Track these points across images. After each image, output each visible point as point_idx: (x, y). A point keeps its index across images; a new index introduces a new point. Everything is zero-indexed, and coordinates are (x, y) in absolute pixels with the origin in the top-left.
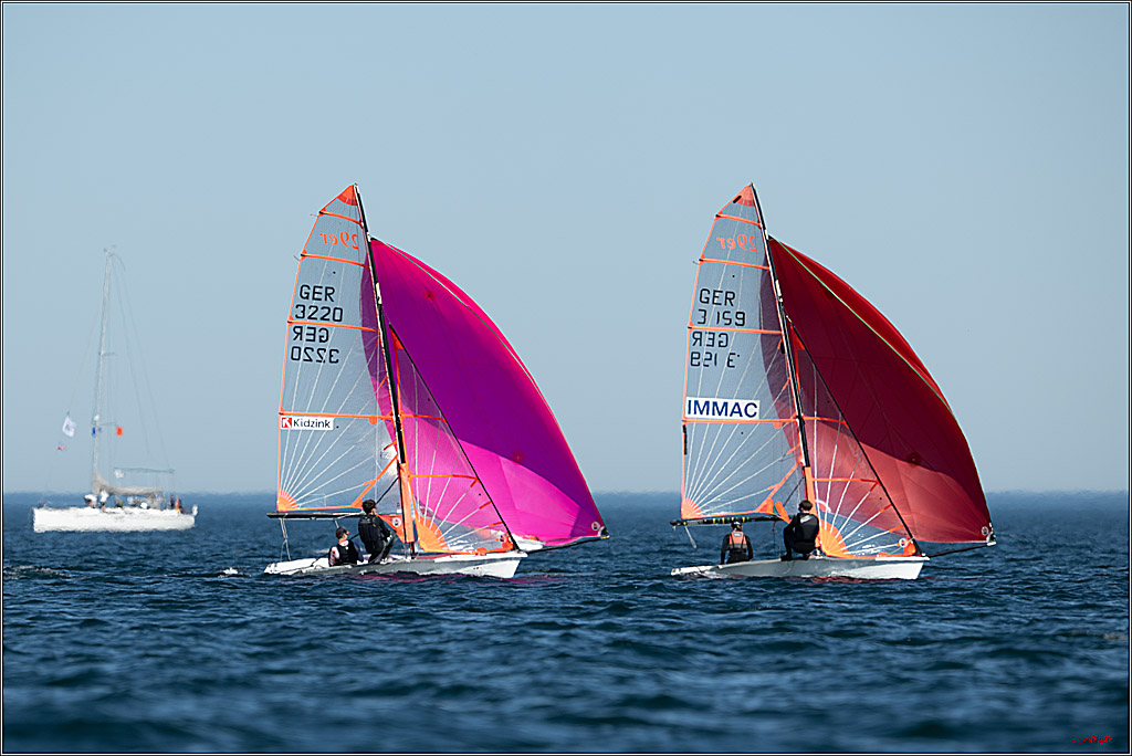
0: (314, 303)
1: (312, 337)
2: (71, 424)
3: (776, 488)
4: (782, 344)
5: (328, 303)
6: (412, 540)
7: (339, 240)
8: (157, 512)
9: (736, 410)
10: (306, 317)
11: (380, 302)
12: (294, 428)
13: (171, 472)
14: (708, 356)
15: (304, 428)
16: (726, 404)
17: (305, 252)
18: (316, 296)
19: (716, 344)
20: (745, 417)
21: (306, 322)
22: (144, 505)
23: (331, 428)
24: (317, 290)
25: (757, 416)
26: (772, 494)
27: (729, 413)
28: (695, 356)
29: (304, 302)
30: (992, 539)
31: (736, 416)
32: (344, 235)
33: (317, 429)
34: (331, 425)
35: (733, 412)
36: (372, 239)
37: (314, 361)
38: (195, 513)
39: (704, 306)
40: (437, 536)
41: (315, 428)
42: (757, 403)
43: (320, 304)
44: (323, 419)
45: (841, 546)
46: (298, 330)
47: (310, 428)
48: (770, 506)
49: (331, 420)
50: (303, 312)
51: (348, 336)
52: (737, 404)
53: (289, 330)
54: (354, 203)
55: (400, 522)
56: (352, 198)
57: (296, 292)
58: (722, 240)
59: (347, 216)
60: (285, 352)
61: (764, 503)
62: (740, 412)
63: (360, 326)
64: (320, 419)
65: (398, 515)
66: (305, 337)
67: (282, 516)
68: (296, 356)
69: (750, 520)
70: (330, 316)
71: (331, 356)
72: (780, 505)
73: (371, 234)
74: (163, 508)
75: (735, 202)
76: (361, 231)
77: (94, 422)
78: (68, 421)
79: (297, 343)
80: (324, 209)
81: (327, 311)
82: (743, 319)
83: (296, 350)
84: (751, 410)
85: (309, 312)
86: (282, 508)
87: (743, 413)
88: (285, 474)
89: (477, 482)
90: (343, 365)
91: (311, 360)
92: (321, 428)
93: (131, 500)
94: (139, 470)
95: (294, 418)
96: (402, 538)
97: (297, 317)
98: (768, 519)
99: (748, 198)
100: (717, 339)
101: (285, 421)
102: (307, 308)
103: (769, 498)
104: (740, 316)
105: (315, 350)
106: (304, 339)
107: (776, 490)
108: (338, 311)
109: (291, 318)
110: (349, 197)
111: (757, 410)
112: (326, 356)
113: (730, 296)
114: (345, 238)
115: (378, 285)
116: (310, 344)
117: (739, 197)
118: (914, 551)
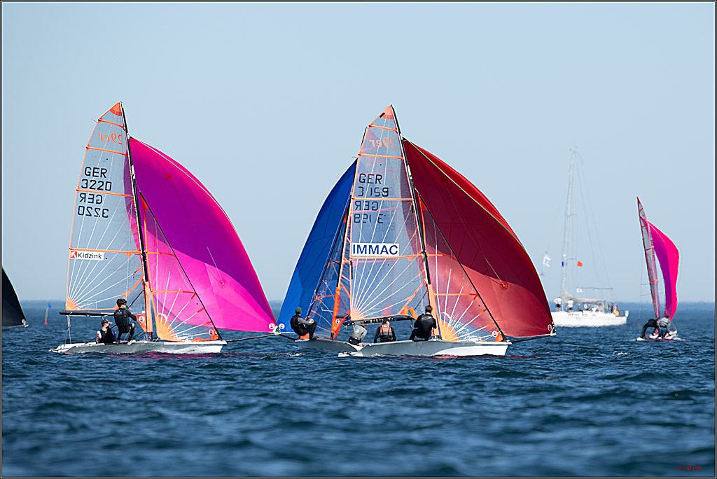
0: (94, 178)
1: (91, 200)
2: (549, 259)
3: (410, 299)
4: (413, 206)
5: (103, 179)
6: (151, 331)
7: (111, 138)
8: (603, 314)
9: (384, 250)
10: (88, 187)
11: (134, 177)
12: (78, 258)
13: (612, 289)
14: (366, 217)
15: (85, 258)
16: (377, 246)
17: (88, 145)
18: (95, 174)
19: (371, 208)
20: (390, 255)
21: (88, 191)
22: (594, 309)
23: (102, 259)
24: (96, 170)
25: (398, 253)
26: (408, 303)
27: (380, 252)
28: (357, 216)
29: (87, 178)
30: (554, 332)
31: (384, 254)
32: (114, 135)
33: (93, 259)
34: (102, 257)
35: (382, 251)
36: (131, 137)
37: (93, 216)
38: (627, 314)
39: (361, 185)
40: (169, 330)
41: (92, 259)
42: (398, 245)
43: (97, 179)
44: (97, 253)
45: (455, 336)
46: (83, 196)
47: (89, 258)
48: (406, 311)
49: (102, 254)
50: (87, 184)
51: (116, 200)
52: (384, 246)
53: (77, 196)
54: (120, 114)
55: (144, 320)
56: (119, 111)
57: (82, 171)
58: (373, 141)
59: (115, 123)
60: (74, 210)
61: (403, 309)
62: (386, 251)
63: (124, 194)
64: (95, 253)
65: (142, 315)
66: (87, 200)
67: (68, 314)
68: (81, 213)
69: (394, 320)
70: (104, 187)
71: (104, 213)
72: (412, 309)
73: (130, 134)
74: (606, 311)
75: (381, 117)
76: (124, 132)
77: (563, 258)
78: (546, 257)
79: (82, 204)
80: (101, 118)
81: (102, 183)
82: (387, 192)
83: (81, 208)
84: (394, 250)
85: (90, 184)
86: (68, 308)
87: (389, 252)
88: (72, 287)
89: (196, 296)
90: (111, 219)
91: (91, 215)
92: (96, 259)
93: (586, 307)
94: (590, 288)
95: (79, 252)
96: (145, 329)
97: (82, 187)
98: (405, 319)
99: (389, 114)
100: (371, 206)
101: (73, 254)
102: (89, 181)
103: (405, 305)
104: (385, 190)
105: (94, 209)
106: (87, 201)
107: (410, 300)
108: (109, 184)
109: (78, 187)
110: (117, 110)
111: (398, 250)
112: (100, 213)
113: (379, 177)
114: (113, 137)
115: (133, 167)
116: (90, 205)
117: (384, 114)
118: (502, 339)
